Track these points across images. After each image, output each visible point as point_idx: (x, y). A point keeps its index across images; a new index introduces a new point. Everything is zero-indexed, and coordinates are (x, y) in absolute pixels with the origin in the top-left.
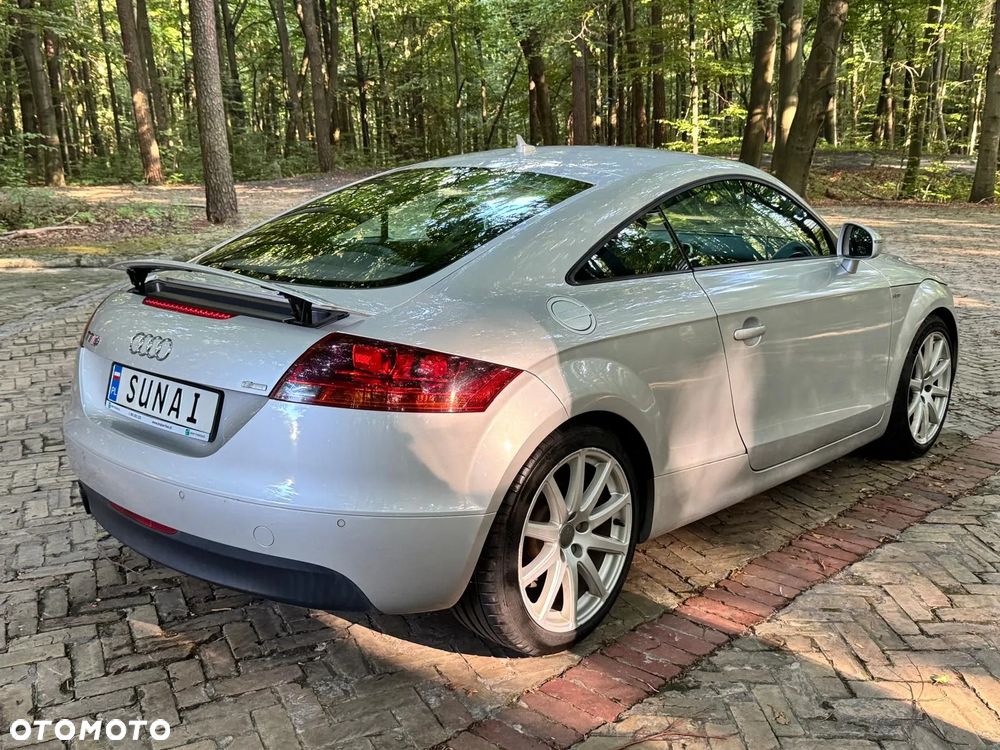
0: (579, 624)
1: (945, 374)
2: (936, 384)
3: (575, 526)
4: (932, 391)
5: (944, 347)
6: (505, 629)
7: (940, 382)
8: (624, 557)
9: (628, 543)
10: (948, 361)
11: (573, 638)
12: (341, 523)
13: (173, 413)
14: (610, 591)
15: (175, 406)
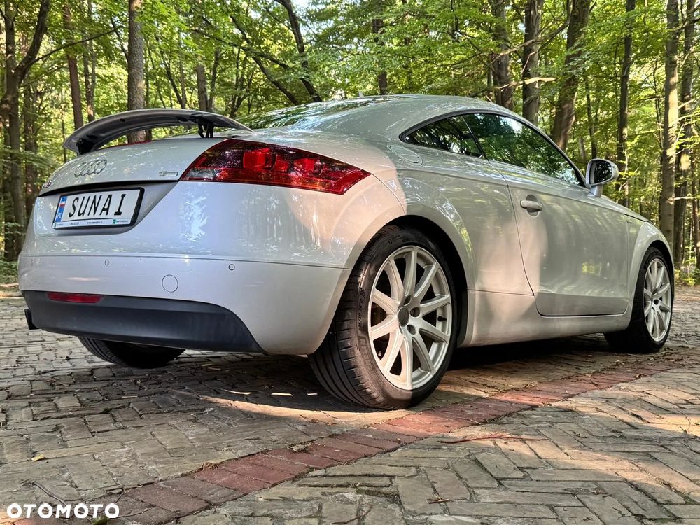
0: (414, 387)
1: (667, 293)
2: (661, 299)
3: (410, 310)
4: (659, 304)
5: (664, 274)
6: (357, 371)
7: (664, 299)
8: (447, 345)
9: (449, 335)
10: (669, 284)
11: (409, 397)
12: (232, 267)
13: (105, 212)
14: (437, 369)
15: (106, 207)
